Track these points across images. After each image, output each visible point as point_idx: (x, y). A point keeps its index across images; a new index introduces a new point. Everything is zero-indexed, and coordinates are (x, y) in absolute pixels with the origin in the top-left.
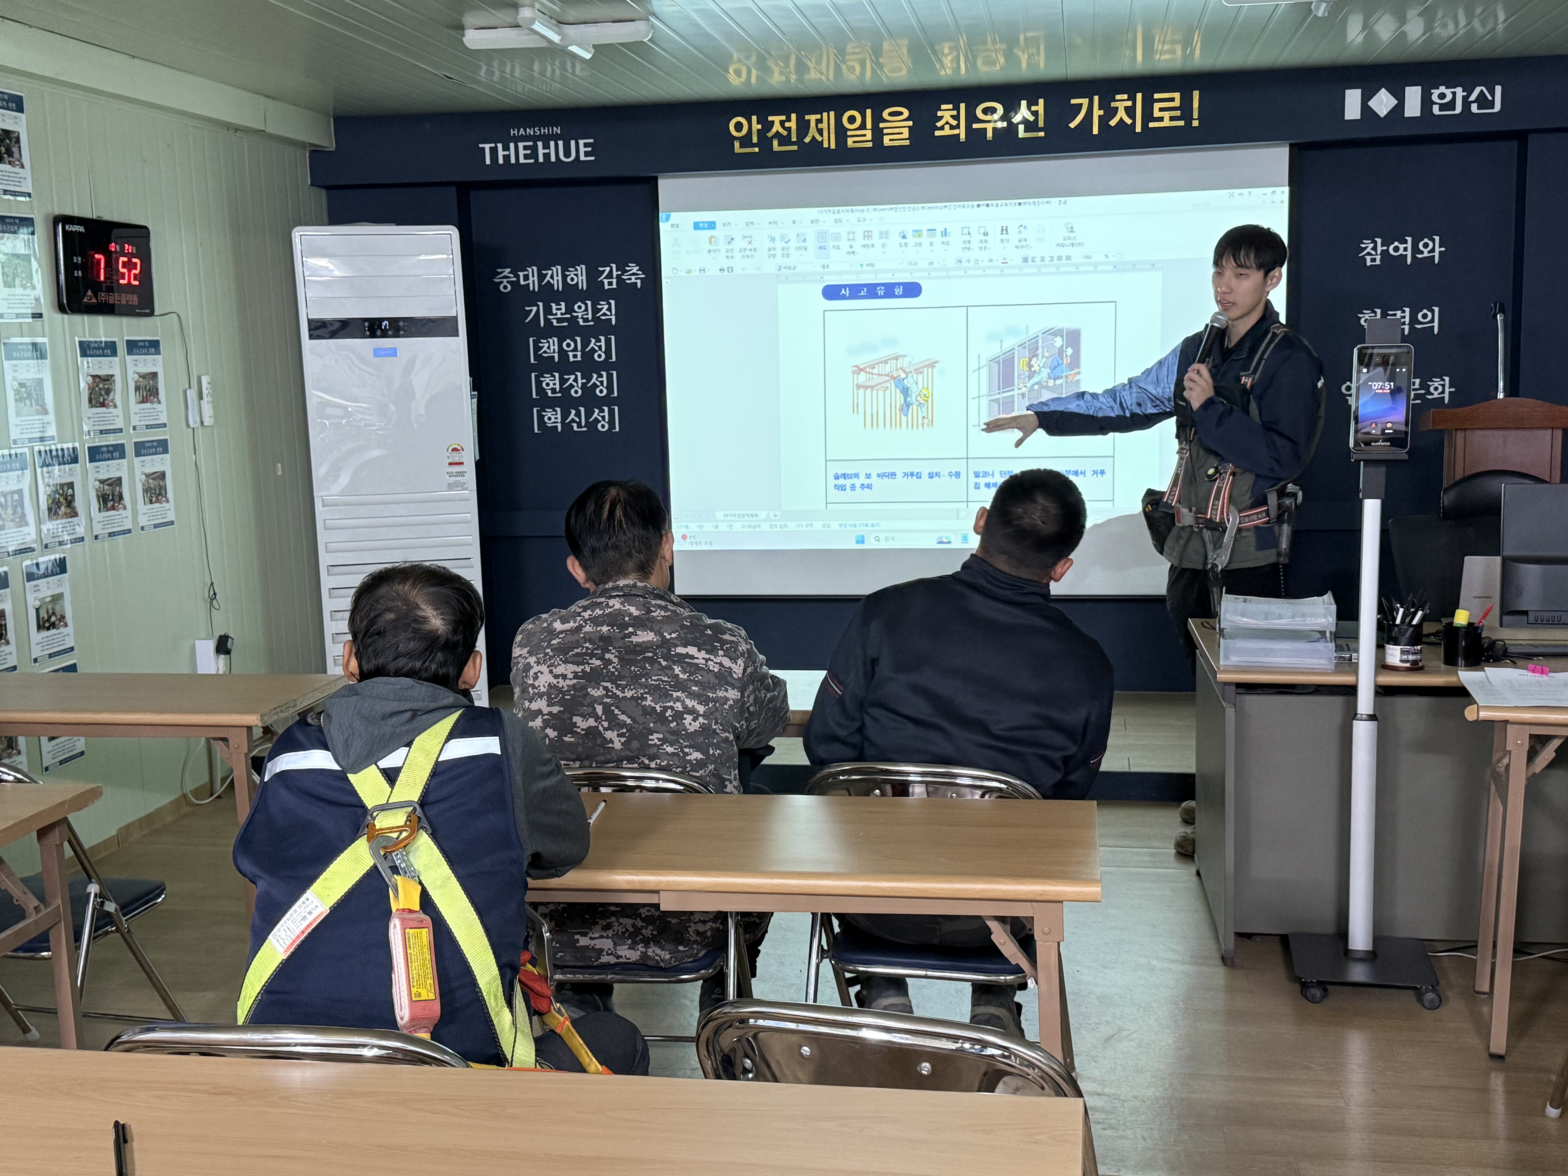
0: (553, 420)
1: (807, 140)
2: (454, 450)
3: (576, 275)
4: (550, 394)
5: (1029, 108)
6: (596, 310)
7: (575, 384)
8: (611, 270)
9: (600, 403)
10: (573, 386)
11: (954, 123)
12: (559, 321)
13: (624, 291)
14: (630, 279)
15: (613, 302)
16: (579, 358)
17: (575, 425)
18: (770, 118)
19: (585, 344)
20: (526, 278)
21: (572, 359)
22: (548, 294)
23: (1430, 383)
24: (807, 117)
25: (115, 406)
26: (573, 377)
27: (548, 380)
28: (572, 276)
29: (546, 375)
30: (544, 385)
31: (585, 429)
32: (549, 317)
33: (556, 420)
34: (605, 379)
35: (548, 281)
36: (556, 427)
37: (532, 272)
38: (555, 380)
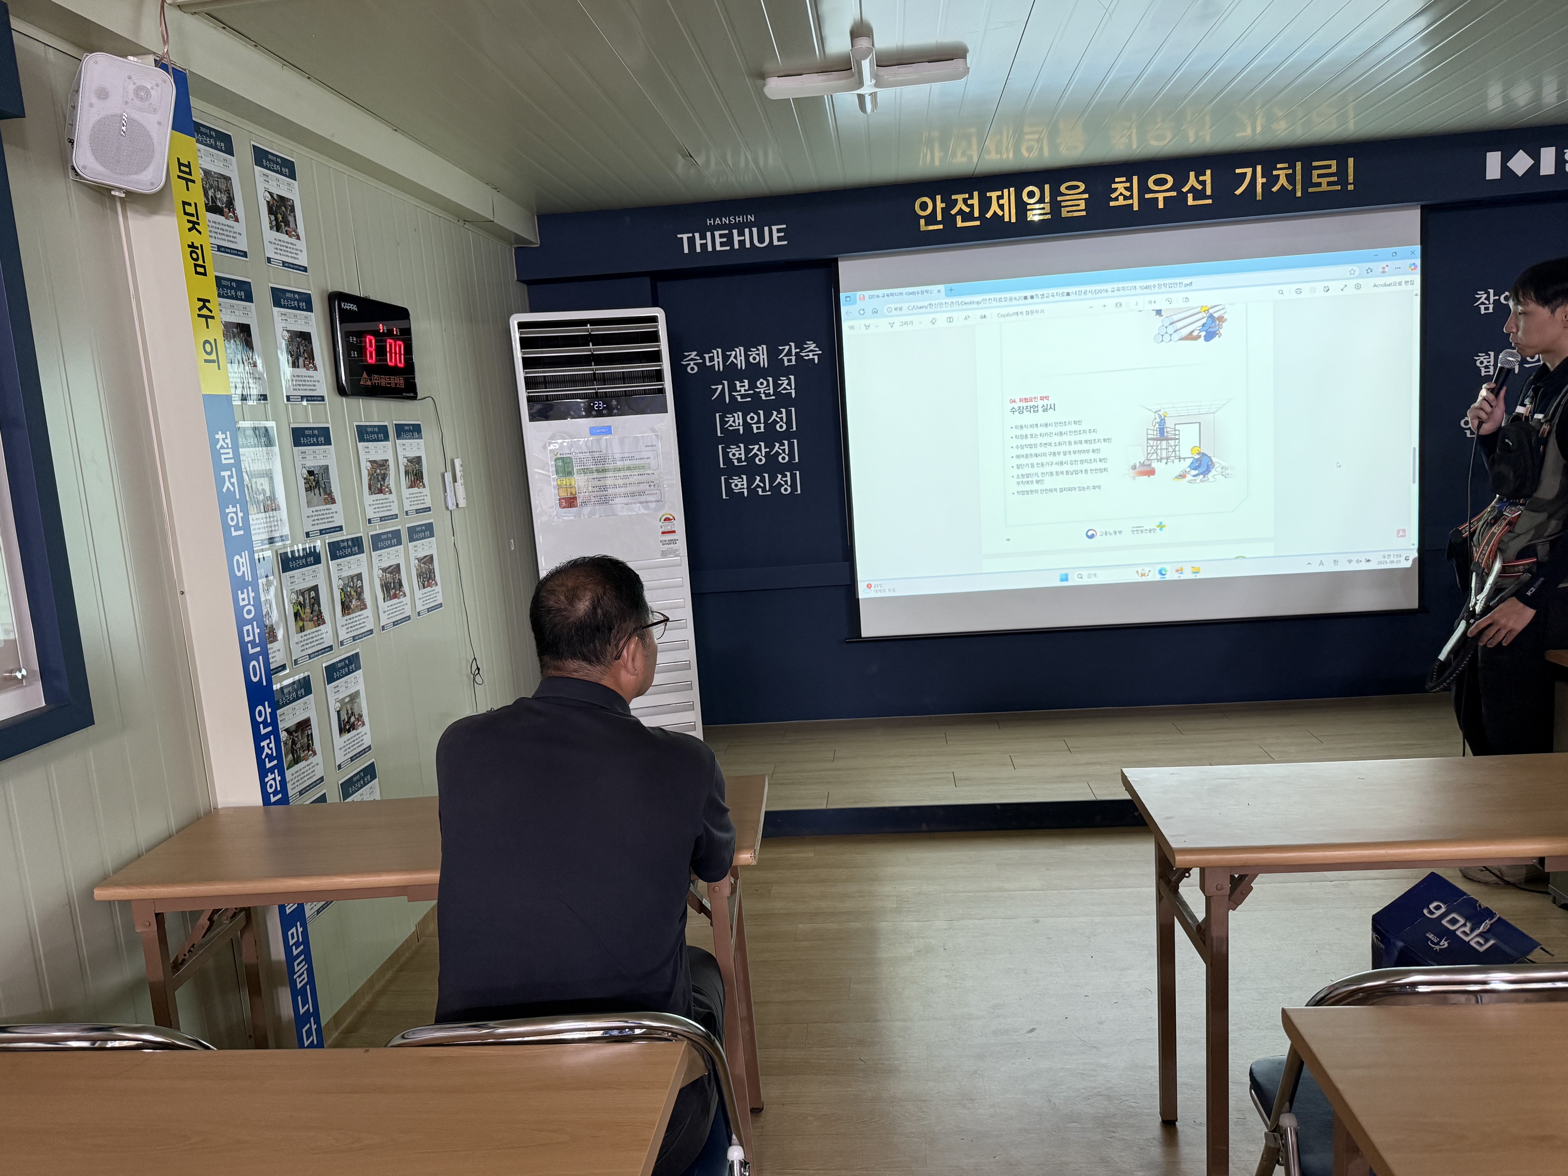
0: (740, 486)
1: (988, 215)
2: (666, 519)
3: (758, 354)
4: (736, 464)
5: (1197, 178)
6: (776, 386)
7: (759, 453)
8: (790, 348)
9: (783, 469)
10: (758, 455)
11: (1128, 194)
12: (743, 396)
13: (802, 367)
14: (808, 356)
15: (792, 377)
16: (762, 430)
17: (760, 490)
18: (954, 197)
19: (768, 416)
20: (712, 359)
21: (755, 431)
22: (732, 373)
24: (988, 194)
25: (391, 493)
26: (757, 447)
27: (734, 451)
28: (754, 355)
29: (732, 447)
30: (730, 455)
31: (769, 493)
32: (733, 393)
33: (742, 487)
34: (786, 447)
35: (732, 361)
36: (743, 492)
37: (717, 354)
38: (740, 450)
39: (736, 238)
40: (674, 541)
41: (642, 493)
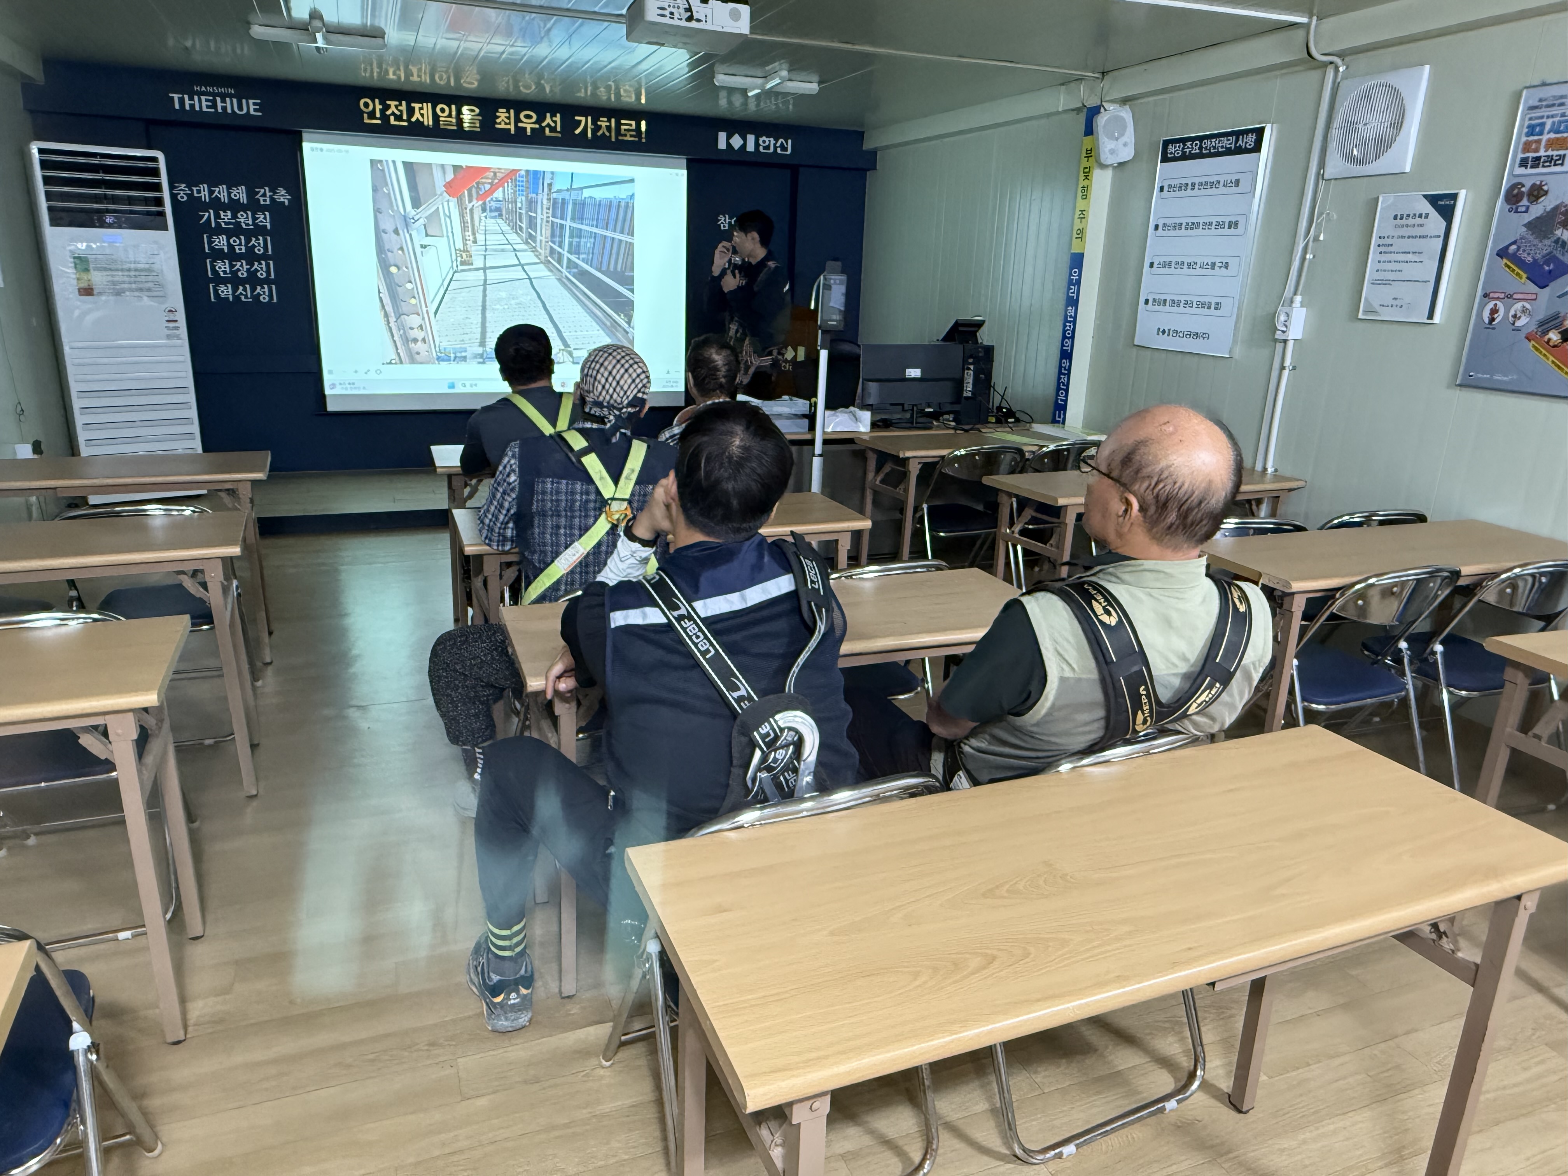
0: (225, 292)
1: (413, 120)
2: (169, 311)
3: (238, 193)
4: (222, 274)
5: (551, 117)
6: (254, 219)
7: (241, 268)
8: (265, 192)
9: (262, 282)
10: (240, 270)
11: (507, 121)
12: (226, 223)
13: (274, 207)
14: (280, 199)
15: (267, 213)
16: (243, 251)
17: (243, 297)
18: (388, 102)
19: (248, 241)
20: (199, 192)
21: (238, 251)
22: (216, 205)
24: (413, 105)
26: (239, 264)
27: (219, 265)
28: (235, 193)
29: (218, 262)
30: (217, 268)
31: (250, 300)
32: (218, 221)
33: (228, 293)
34: (264, 266)
35: (217, 195)
36: (228, 298)
37: (204, 188)
38: (225, 265)
39: (220, 105)
40: (177, 328)
41: (149, 290)
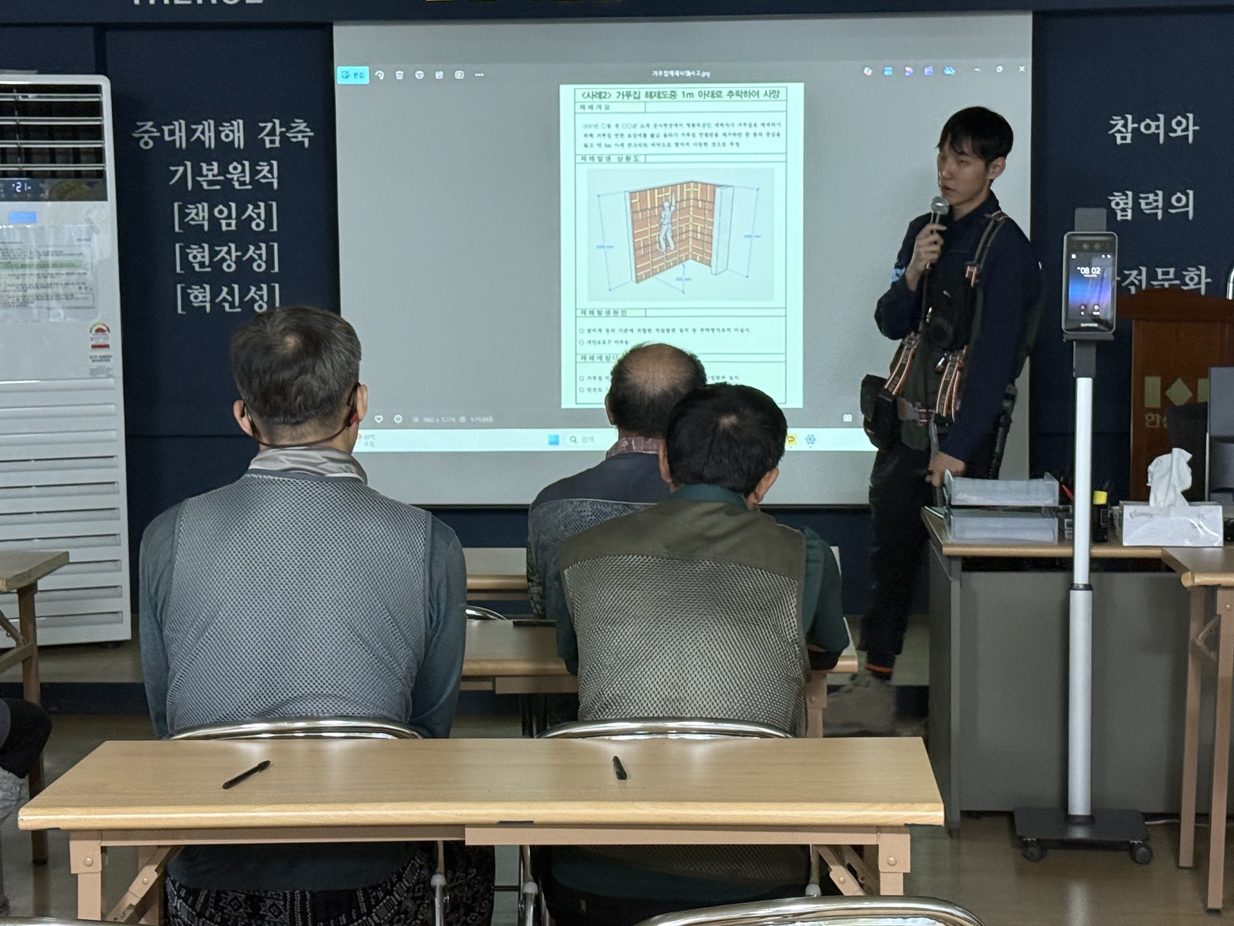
0: (200, 298)
2: (99, 330)
3: (232, 131)
4: (197, 268)
6: (254, 172)
7: (227, 257)
8: (274, 128)
9: (258, 279)
10: (226, 260)
12: (210, 183)
13: (287, 153)
14: (296, 137)
15: (275, 163)
16: (233, 227)
17: (227, 305)
19: (241, 210)
20: (172, 133)
21: (224, 228)
22: (197, 152)
23: (1185, 273)
26: (225, 249)
27: (195, 252)
28: (227, 132)
29: (193, 246)
30: (190, 257)
31: (239, 310)
32: (198, 178)
33: (204, 299)
34: (264, 252)
35: (199, 137)
36: (205, 307)
37: (180, 127)
38: (204, 252)
40: (107, 358)
